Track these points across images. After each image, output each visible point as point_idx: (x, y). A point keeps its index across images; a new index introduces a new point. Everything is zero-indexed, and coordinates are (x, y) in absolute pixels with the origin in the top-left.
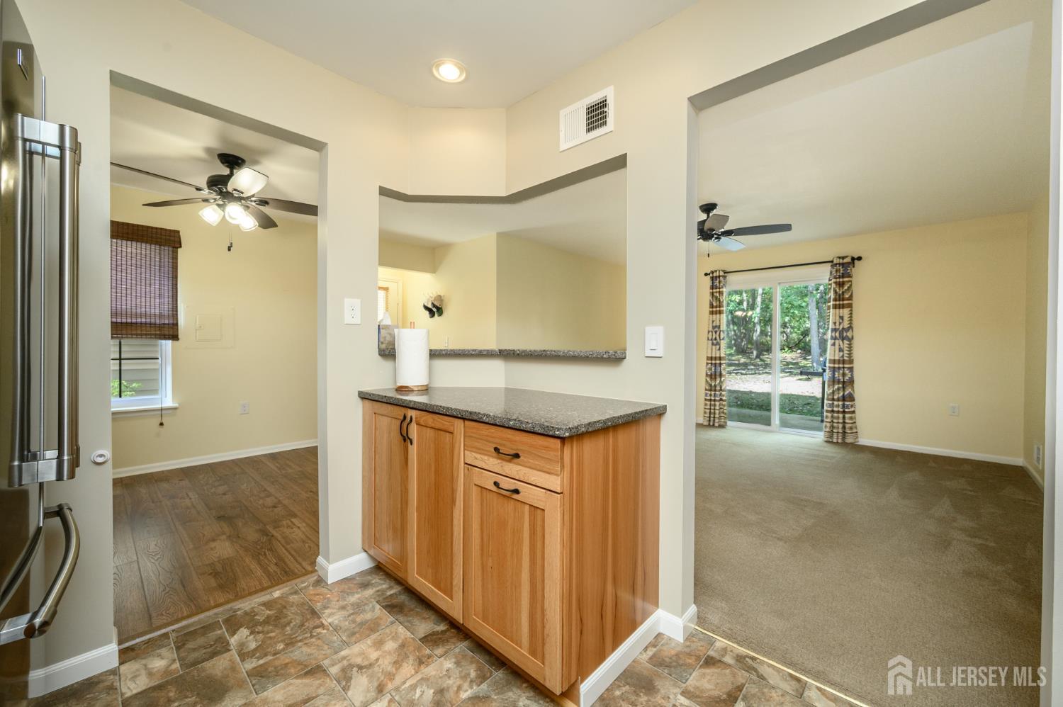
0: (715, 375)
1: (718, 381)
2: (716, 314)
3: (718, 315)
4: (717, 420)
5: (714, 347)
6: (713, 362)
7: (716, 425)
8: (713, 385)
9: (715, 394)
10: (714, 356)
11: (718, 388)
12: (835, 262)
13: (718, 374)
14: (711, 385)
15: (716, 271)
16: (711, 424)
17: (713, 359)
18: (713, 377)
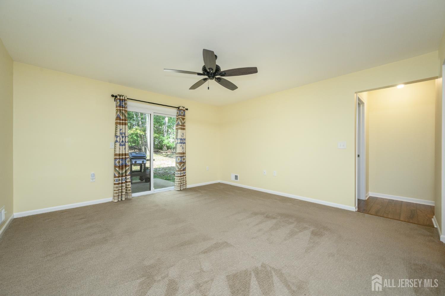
0: (122, 166)
1: (124, 171)
2: (123, 125)
3: (124, 126)
4: (124, 196)
5: (121, 147)
6: (121, 157)
7: (123, 199)
8: (121, 173)
9: (122, 179)
10: (121, 153)
11: (124, 175)
12: (181, 108)
13: (124, 165)
14: (119, 173)
15: (123, 96)
16: (120, 200)
17: (121, 155)
18: (121, 167)
